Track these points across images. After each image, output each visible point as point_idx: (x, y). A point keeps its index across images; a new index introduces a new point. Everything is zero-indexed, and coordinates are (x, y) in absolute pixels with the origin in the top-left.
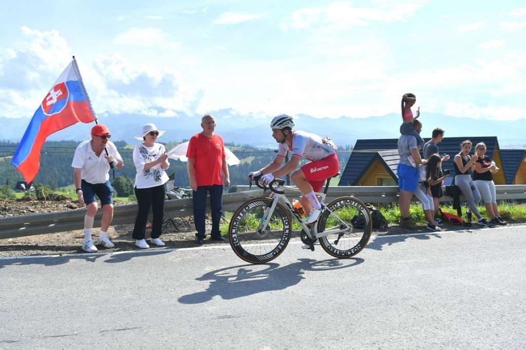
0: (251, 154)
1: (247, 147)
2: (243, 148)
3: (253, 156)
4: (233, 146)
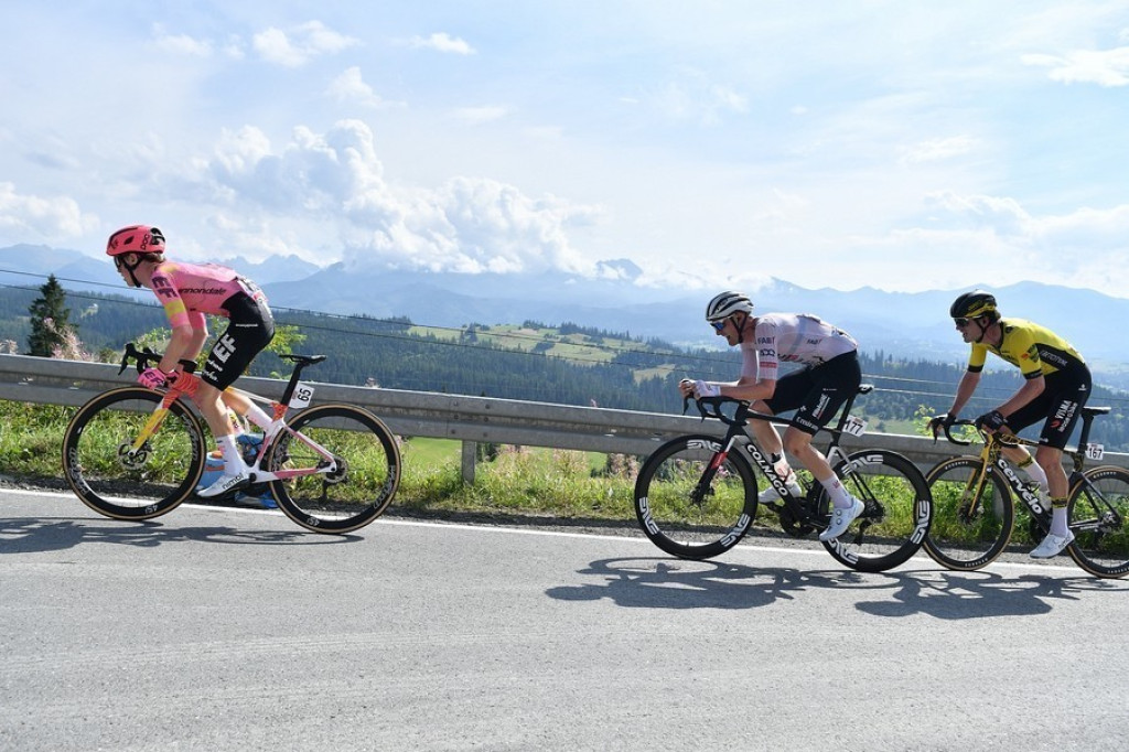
0: (667, 358)
1: (656, 343)
2: (648, 346)
3: (670, 362)
4: (628, 339)
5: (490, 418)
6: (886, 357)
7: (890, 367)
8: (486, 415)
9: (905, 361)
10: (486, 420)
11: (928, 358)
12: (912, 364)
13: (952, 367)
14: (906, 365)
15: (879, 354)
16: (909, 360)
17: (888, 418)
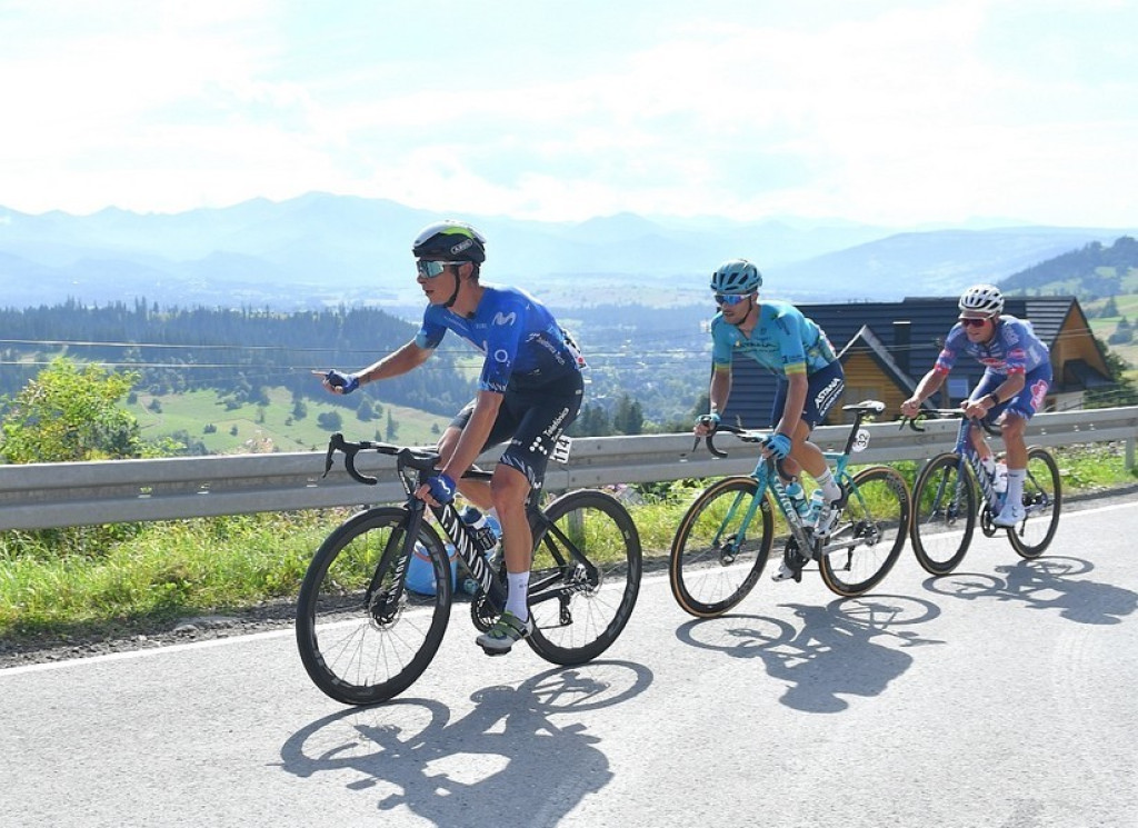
5: (593, 460)
6: (150, 306)
7: (156, 320)
8: (589, 456)
9: (175, 309)
10: (589, 462)
11: (205, 303)
12: (184, 313)
13: (236, 313)
14: (177, 315)
15: (140, 304)
16: (181, 308)
17: (163, 392)
